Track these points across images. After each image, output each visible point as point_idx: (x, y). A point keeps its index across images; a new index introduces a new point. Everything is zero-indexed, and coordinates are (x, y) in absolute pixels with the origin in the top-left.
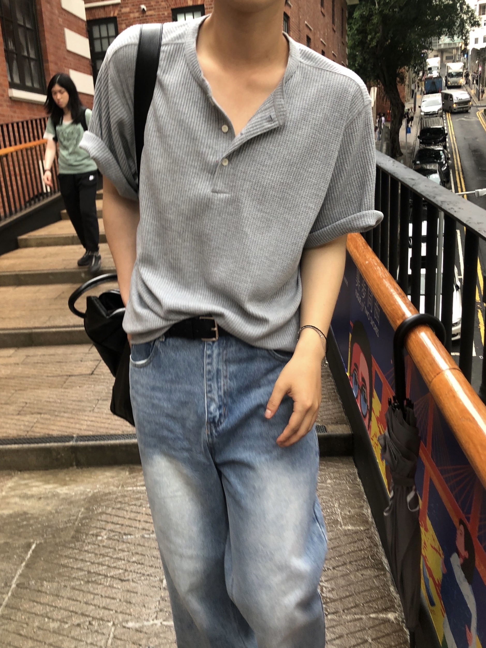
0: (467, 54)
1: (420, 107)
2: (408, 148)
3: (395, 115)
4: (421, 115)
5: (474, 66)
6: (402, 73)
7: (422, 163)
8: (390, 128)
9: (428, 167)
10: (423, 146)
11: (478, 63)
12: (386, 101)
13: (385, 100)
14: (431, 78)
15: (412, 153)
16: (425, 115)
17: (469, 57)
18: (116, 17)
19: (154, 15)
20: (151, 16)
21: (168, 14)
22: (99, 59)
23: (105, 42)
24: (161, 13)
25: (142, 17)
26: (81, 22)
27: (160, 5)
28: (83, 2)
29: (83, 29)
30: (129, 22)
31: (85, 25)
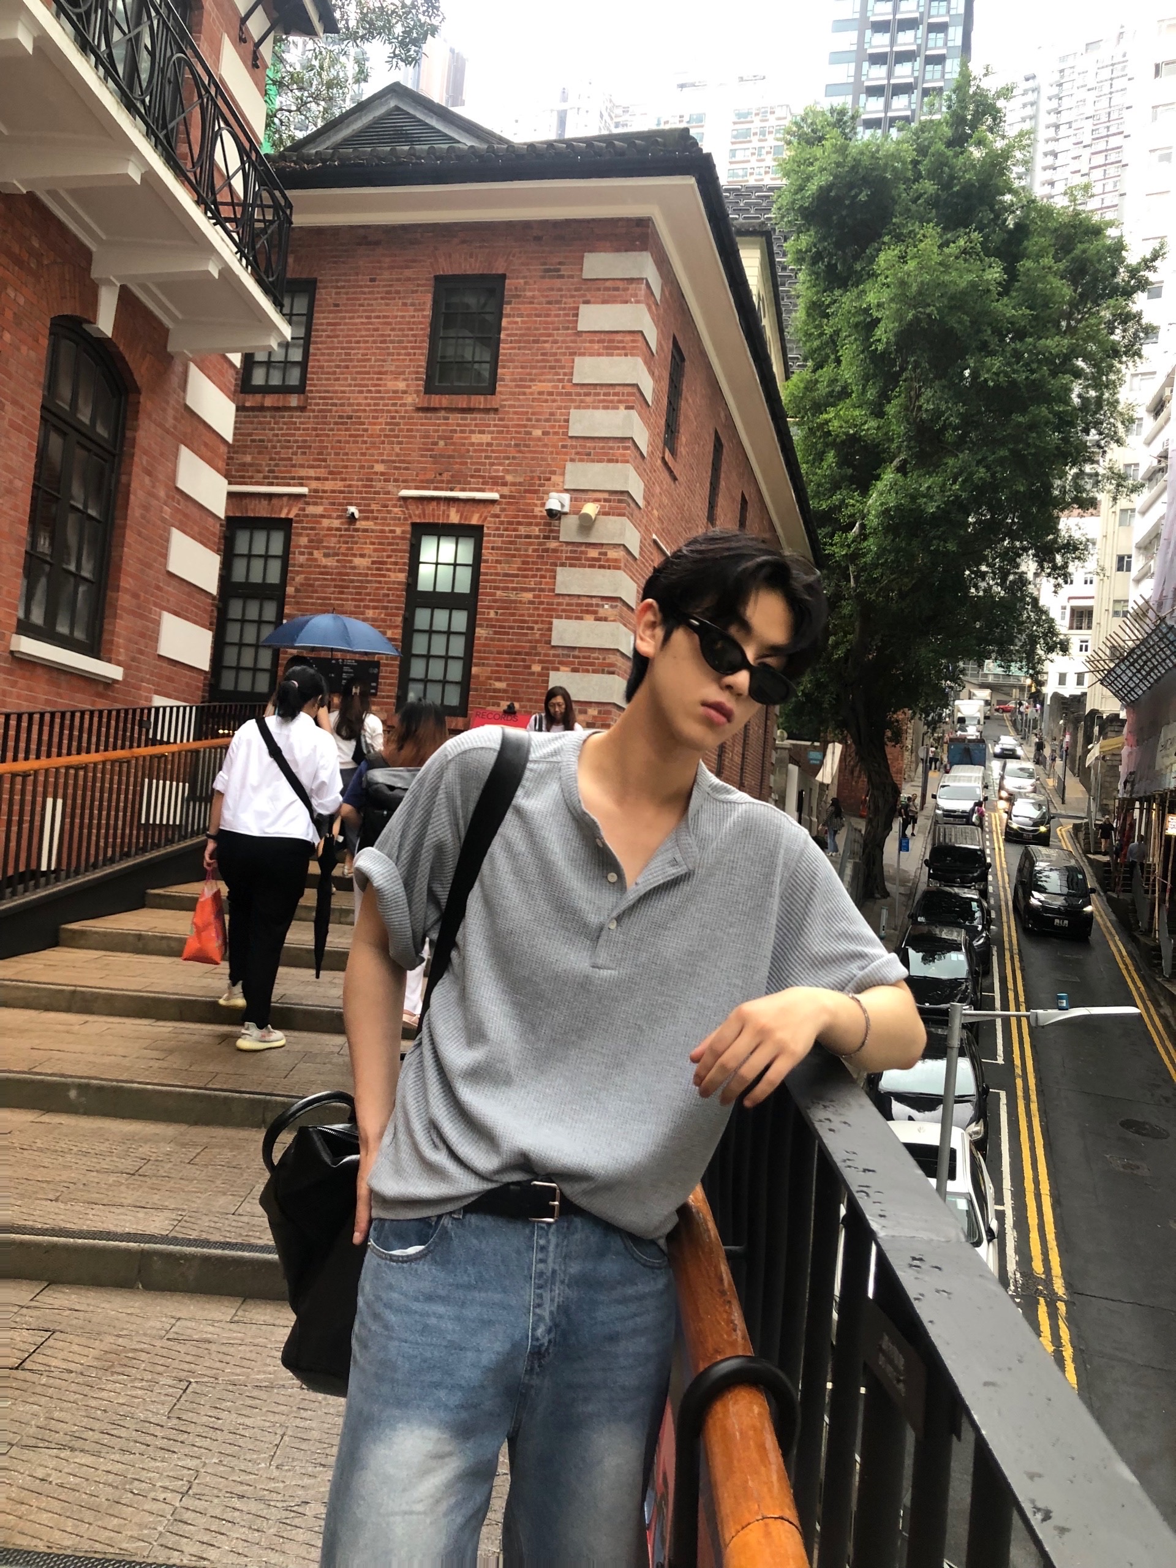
0: (1042, 705)
1: (934, 797)
2: (903, 882)
3: (877, 808)
4: (936, 815)
5: (1056, 731)
6: (897, 721)
7: (930, 922)
8: (863, 832)
9: (945, 934)
10: (935, 884)
11: (1065, 724)
12: (859, 777)
13: (856, 774)
14: (963, 740)
15: (910, 895)
16: (945, 816)
17: (1046, 709)
18: (291, 520)
19: (373, 531)
20: (366, 530)
21: (403, 532)
22: (238, 596)
23: (257, 565)
24: (387, 528)
25: (346, 530)
26: (210, 520)
27: (389, 512)
28: (226, 482)
29: (214, 534)
30: (316, 535)
31: (221, 525)
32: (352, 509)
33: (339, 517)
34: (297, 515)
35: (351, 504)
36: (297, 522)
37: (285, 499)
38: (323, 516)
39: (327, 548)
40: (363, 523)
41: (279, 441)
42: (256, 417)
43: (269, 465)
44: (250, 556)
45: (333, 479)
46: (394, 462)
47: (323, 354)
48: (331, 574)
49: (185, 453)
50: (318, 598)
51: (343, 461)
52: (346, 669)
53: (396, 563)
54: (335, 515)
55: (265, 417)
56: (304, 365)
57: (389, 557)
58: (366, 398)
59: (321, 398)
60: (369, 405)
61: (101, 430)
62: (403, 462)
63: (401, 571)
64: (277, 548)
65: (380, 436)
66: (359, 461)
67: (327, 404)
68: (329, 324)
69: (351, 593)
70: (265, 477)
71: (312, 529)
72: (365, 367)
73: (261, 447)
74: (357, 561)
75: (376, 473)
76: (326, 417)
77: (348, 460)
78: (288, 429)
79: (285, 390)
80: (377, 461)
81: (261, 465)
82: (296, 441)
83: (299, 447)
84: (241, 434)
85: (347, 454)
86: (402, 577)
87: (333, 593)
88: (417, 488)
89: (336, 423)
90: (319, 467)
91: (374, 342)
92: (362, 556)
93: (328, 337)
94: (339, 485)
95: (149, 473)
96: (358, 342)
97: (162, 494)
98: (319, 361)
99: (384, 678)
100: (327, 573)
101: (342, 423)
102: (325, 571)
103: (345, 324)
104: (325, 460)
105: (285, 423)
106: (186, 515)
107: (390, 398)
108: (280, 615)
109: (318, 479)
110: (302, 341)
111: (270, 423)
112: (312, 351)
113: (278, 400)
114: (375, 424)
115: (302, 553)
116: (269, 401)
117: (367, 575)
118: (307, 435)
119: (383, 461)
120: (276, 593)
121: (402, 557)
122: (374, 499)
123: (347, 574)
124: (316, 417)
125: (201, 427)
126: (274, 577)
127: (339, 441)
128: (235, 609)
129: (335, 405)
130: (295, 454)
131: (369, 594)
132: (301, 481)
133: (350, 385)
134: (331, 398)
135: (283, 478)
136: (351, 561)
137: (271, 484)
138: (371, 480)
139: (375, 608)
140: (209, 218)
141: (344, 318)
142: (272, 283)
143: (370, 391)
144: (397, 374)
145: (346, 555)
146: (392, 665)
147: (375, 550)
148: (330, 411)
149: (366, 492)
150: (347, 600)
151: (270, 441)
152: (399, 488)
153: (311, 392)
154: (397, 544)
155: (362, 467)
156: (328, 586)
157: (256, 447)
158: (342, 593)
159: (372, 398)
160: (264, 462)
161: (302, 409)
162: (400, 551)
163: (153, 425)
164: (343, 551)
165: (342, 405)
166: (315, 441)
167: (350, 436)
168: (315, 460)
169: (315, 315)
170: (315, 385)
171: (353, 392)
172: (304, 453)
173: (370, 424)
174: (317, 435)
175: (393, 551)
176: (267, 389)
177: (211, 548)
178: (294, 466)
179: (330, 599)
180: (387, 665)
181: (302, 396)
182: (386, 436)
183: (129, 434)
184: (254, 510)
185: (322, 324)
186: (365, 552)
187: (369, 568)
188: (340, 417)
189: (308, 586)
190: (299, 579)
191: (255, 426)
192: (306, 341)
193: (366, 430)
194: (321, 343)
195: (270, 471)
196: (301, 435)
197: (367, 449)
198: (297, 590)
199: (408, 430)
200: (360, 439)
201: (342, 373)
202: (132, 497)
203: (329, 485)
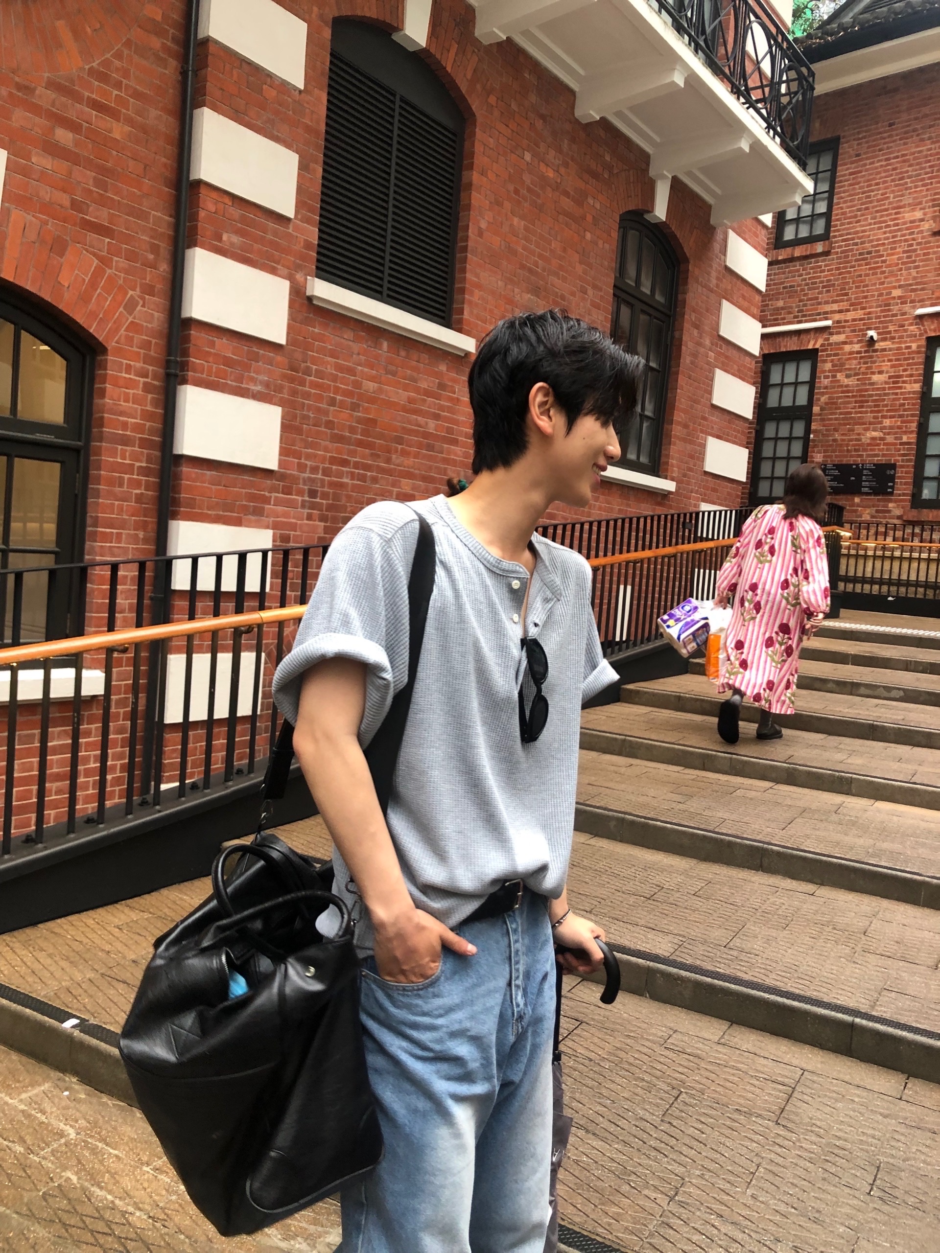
18: (817, 349)
19: (890, 350)
20: (885, 350)
21: (918, 347)
22: (772, 419)
23: (788, 392)
24: (903, 346)
25: (866, 352)
26: (748, 359)
27: (906, 331)
28: (760, 325)
29: (750, 369)
30: (839, 359)
31: (756, 362)
32: (872, 333)
33: (859, 342)
34: (822, 345)
35: (870, 329)
36: (823, 351)
37: (812, 334)
38: (845, 343)
39: (849, 369)
40: (882, 344)
41: (807, 284)
42: (787, 267)
43: (798, 306)
44: (782, 385)
45: (854, 310)
46: (911, 285)
47: (845, 202)
48: (852, 391)
49: (726, 305)
50: (841, 414)
51: (863, 292)
52: (865, 472)
53: (911, 375)
54: (855, 340)
55: (795, 266)
56: (828, 215)
57: (905, 370)
58: (885, 233)
59: (843, 241)
60: (888, 238)
61: (658, 297)
62: (917, 284)
63: (915, 382)
64: (805, 376)
65: (898, 264)
66: (878, 289)
67: (849, 245)
68: (851, 174)
69: (870, 407)
70: (795, 317)
71: (836, 355)
72: (884, 205)
73: (791, 292)
74: (876, 378)
75: (894, 298)
76: (848, 256)
77: (868, 291)
78: (814, 273)
79: (811, 239)
80: (895, 287)
81: (791, 307)
82: (822, 282)
83: (824, 287)
84: (775, 284)
85: (867, 286)
86: (917, 387)
87: (854, 408)
88: (932, 305)
89: (856, 260)
90: (842, 301)
91: (893, 181)
92: (880, 373)
93: (850, 185)
94: (860, 314)
95: (697, 327)
96: (877, 184)
97: (707, 342)
98: (842, 208)
99: (900, 478)
100: (848, 392)
101: (863, 259)
102: (846, 390)
103: (867, 170)
104: (847, 294)
105: (812, 268)
106: (727, 357)
107: (907, 229)
108: (808, 431)
109: (840, 311)
110: (826, 195)
111: (798, 271)
112: (835, 201)
113: (806, 250)
114: (893, 254)
115: (826, 377)
116: (798, 252)
117: (884, 389)
118: (832, 275)
119: (900, 287)
120: (803, 414)
121: (917, 369)
122: (891, 321)
123: (867, 390)
124: (838, 258)
125: (739, 283)
126: (802, 399)
127: (860, 276)
128: (770, 430)
129: (856, 244)
130: (821, 293)
131: (886, 406)
132: (825, 316)
133: (870, 224)
134: (853, 239)
135: (810, 315)
136: (870, 379)
137: (800, 322)
138: (889, 305)
139: (891, 417)
140: (744, 104)
141: (865, 165)
142: (798, 147)
143: (889, 226)
144: (914, 206)
145: (863, 373)
146: (908, 466)
147: (892, 366)
148: (852, 250)
149: (884, 316)
150: (866, 412)
151: (799, 286)
152: (915, 308)
153: (835, 237)
154: (913, 358)
155: (881, 295)
156: (849, 403)
157: (787, 293)
158: (862, 407)
159: (890, 232)
160: (794, 304)
161: (826, 253)
162: (915, 364)
163: (699, 287)
164: (863, 370)
165: (862, 243)
166: (837, 280)
167: (870, 269)
168: (838, 295)
169: (839, 168)
170: (838, 231)
171: (871, 230)
172: (828, 291)
173: (888, 255)
174: (840, 274)
175: (908, 365)
176: (797, 242)
177: (748, 382)
178: (820, 303)
179: (851, 413)
180: (902, 466)
181: (827, 242)
182: (903, 263)
183: (680, 297)
184: (786, 346)
185: (844, 175)
186: (884, 369)
187: (886, 383)
188: (860, 254)
189: (832, 404)
190: (824, 399)
191: (787, 275)
192: (831, 192)
193: (884, 261)
194: (844, 192)
195: (798, 312)
196: (825, 276)
197: (886, 278)
198: (822, 410)
199: (924, 254)
200: (879, 271)
201: (862, 215)
202: (683, 347)
203: (850, 316)
